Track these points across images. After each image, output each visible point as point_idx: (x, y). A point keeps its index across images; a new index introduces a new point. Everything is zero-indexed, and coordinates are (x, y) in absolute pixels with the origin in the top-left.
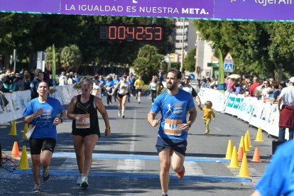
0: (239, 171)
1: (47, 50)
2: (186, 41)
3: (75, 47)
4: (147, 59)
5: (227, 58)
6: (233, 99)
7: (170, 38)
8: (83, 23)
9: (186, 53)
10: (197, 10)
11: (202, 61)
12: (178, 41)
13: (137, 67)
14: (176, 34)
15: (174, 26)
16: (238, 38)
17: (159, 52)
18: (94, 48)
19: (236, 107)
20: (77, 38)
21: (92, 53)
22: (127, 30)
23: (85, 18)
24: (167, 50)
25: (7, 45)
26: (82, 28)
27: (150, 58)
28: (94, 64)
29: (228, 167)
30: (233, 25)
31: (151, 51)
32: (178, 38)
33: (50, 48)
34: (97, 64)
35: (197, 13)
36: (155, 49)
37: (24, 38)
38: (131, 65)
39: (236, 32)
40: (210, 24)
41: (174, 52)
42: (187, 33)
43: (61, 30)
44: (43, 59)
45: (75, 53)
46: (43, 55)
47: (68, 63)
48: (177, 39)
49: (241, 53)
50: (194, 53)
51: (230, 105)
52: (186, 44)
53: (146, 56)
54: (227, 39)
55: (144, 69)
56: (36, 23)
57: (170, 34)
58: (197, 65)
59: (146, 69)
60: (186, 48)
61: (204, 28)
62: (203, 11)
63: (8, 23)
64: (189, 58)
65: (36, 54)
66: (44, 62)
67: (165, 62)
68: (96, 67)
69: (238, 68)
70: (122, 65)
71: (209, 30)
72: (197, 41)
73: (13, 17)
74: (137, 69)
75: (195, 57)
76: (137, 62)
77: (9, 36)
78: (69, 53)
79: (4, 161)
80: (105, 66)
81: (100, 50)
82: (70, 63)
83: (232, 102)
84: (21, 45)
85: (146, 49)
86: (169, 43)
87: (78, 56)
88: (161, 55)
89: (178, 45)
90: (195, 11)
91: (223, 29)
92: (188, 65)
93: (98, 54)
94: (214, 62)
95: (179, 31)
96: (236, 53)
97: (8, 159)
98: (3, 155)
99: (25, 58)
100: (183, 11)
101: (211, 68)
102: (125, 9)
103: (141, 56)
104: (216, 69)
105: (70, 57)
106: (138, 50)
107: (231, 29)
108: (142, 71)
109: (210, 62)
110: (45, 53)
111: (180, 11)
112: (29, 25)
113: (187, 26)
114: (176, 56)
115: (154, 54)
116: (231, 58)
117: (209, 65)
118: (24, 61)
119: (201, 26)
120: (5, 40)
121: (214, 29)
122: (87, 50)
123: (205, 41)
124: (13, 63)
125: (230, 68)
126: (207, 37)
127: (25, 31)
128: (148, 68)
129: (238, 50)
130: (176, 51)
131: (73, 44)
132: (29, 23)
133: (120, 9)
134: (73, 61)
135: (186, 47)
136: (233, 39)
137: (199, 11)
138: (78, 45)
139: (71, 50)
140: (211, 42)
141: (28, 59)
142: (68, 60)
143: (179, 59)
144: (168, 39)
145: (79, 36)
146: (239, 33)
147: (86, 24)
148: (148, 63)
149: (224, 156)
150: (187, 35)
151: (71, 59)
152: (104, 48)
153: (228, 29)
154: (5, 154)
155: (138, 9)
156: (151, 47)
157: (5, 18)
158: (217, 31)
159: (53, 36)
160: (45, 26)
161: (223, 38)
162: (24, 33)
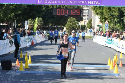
1: (29, 20)
2: (88, 15)
3: (41, 19)
4: (71, 24)
5: (106, 23)
7: (81, 15)
8: (44, 8)
9: (88, 21)
10: (95, 2)
11: (95, 24)
12: (84, 16)
13: (67, 27)
14: (83, 13)
15: (83, 9)
16: (111, 14)
17: (77, 21)
18: (48, 19)
19: (110, 43)
20: (41, 15)
21: (48, 21)
22: (65, 11)
23: (45, 6)
24: (80, 20)
25: (12, 18)
26: (43, 11)
27: (73, 23)
28: (49, 26)
29: (109, 69)
30: (108, 8)
31: (73, 20)
32: (84, 14)
33: (30, 19)
34: (50, 26)
36: (75, 19)
37: (19, 15)
38: (64, 26)
40: (98, 8)
41: (82, 21)
42: (88, 12)
43: (35, 12)
44: (27, 24)
45: (41, 21)
46: (27, 22)
49: (112, 20)
50: (91, 21)
51: (108, 43)
52: (88, 17)
53: (71, 22)
54: (106, 14)
56: (25, 9)
57: (81, 13)
58: (92, 26)
59: (71, 28)
60: (88, 19)
61: (96, 10)
62: (97, 3)
63: (13, 9)
64: (89, 23)
65: (25, 22)
66: (28, 25)
67: (79, 25)
68: (50, 27)
69: (110, 27)
70: (61, 26)
71: (98, 11)
72: (93, 15)
73: (15, 6)
75: (92, 23)
76: (67, 25)
77: (13, 14)
80: (54, 27)
82: (38, 26)
83: (108, 41)
84: (18, 18)
85: (71, 19)
86: (81, 17)
87: (42, 23)
88: (77, 22)
89: (84, 18)
90: (94, 3)
91: (104, 10)
92: (89, 26)
93: (50, 21)
94: (100, 25)
95: (84, 11)
96: (109, 21)
97: (14, 66)
99: (20, 24)
100: (89, 2)
102: (64, 2)
103: (69, 22)
104: (101, 27)
106: (68, 20)
107: (108, 10)
108: (69, 29)
109: (98, 24)
111: (88, 2)
112: (21, 9)
113: (88, 10)
115: (75, 21)
116: (108, 23)
117: (98, 26)
118: (19, 25)
120: (11, 16)
121: (100, 10)
122: (46, 20)
123: (96, 16)
124: (15, 26)
125: (107, 27)
126: (97, 14)
127: (20, 12)
129: (110, 19)
130: (84, 20)
131: (40, 17)
132: (22, 8)
133: (62, 2)
136: (109, 14)
137: (96, 3)
138: (42, 18)
139: (39, 20)
140: (99, 16)
143: (85, 23)
145: (42, 14)
146: (111, 12)
147: (45, 9)
148: (72, 25)
149: (107, 64)
150: (88, 13)
151: (39, 24)
152: (53, 19)
153: (106, 10)
154: (13, 64)
155: (69, 2)
156: (73, 18)
157: (12, 7)
158: (102, 11)
159: (31, 14)
160: (28, 10)
161: (104, 14)
162: (19, 13)
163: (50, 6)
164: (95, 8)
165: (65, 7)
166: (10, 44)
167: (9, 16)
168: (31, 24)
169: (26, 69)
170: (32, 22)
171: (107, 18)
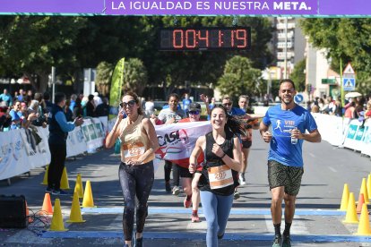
0: (357, 228)
1: (99, 67)
2: (292, 49)
3: (137, 62)
4: (237, 76)
5: (346, 71)
6: (354, 128)
7: (270, 46)
8: (148, 27)
9: (292, 66)
10: (295, 4)
11: (314, 77)
12: (281, 50)
13: (224, 87)
14: (277, 40)
15: (275, 29)
16: (362, 44)
17: (254, 66)
18: (163, 63)
19: (358, 138)
20: (140, 49)
21: (162, 69)
22: (197, 34)
23: (150, 20)
24: (265, 63)
25: (42, 62)
26: (146, 35)
27: (242, 74)
28: (165, 84)
29: (343, 221)
30: (353, 25)
31: (242, 65)
32: (280, 45)
33: (102, 64)
34: (169, 84)
35: (295, 8)
36: (247, 60)
37: (66, 52)
38: (216, 84)
39: (358, 35)
40: (322, 24)
41: (275, 65)
42: (293, 38)
43: (117, 39)
44: (92, 79)
45: (137, 70)
46: (92, 74)
47: (128, 84)
48: (279, 47)
49: (366, 64)
50: (303, 65)
51: (350, 136)
52: (290, 54)
53: (235, 71)
54: (345, 44)
55: (233, 89)
56: (81, 30)
57: (269, 41)
58: (307, 83)
59: (237, 89)
60: (291, 59)
61: (313, 30)
62: (303, 6)
63: (42, 31)
64: (297, 73)
65: (83, 73)
66: (93, 84)
67: (262, 80)
68: (168, 88)
69: (363, 85)
70: (204, 85)
71: (322, 33)
72: (307, 49)
73: (48, 23)
74: (225, 90)
75: (305, 71)
76: (224, 80)
78: (129, 71)
79: (30, 220)
80: (181, 87)
81: (171, 65)
82: (131, 84)
83: (352, 132)
84: (61, 61)
85: (235, 61)
86: (268, 53)
87: (142, 74)
88: (256, 70)
89: (280, 56)
90: (292, 6)
91: (341, 31)
93: (169, 70)
94: (330, 78)
95: (281, 36)
96: (358, 64)
97: (35, 217)
98: (30, 213)
99: (70, 79)
100: (276, 6)
101: (326, 86)
102: (194, 6)
103: (228, 72)
104: (334, 86)
105: (131, 77)
106: (225, 63)
107: (351, 30)
108: (231, 93)
109: (325, 78)
110: (94, 71)
111: (271, 6)
112: (70, 32)
113: (293, 29)
114: (279, 70)
115: (247, 68)
116: (352, 71)
117: (324, 81)
118: (69, 83)
119: (310, 27)
120: (40, 54)
121: (327, 31)
122: (154, 65)
123: (317, 48)
124: (52, 85)
125: (351, 84)
126: (318, 43)
127: (67, 41)
128: (239, 88)
129: (361, 59)
130: (279, 63)
131: (134, 57)
132: (70, 29)
133: (188, 6)
134: (134, 81)
135: (292, 57)
136: (355, 45)
137: (298, 6)
138: (143, 59)
139: (132, 66)
140: (324, 50)
141: (73, 80)
142: (129, 79)
143: (282, 74)
144: (266, 47)
145: (142, 46)
146: (362, 36)
147: (153, 29)
148: (238, 82)
149: (338, 206)
150: (293, 41)
151: (133, 79)
152: (177, 62)
153: (347, 31)
154: (31, 210)
155: (212, 5)
156: (242, 59)
157: (37, 24)
158: (332, 34)
159: (105, 47)
160: (93, 34)
161: (341, 43)
162: (66, 44)
163: (168, 21)
164: (311, 25)
165: (215, 22)
166: (28, 145)
167: (33, 55)
168: (106, 78)
169: (73, 226)
170: (111, 74)
171: (349, 57)
